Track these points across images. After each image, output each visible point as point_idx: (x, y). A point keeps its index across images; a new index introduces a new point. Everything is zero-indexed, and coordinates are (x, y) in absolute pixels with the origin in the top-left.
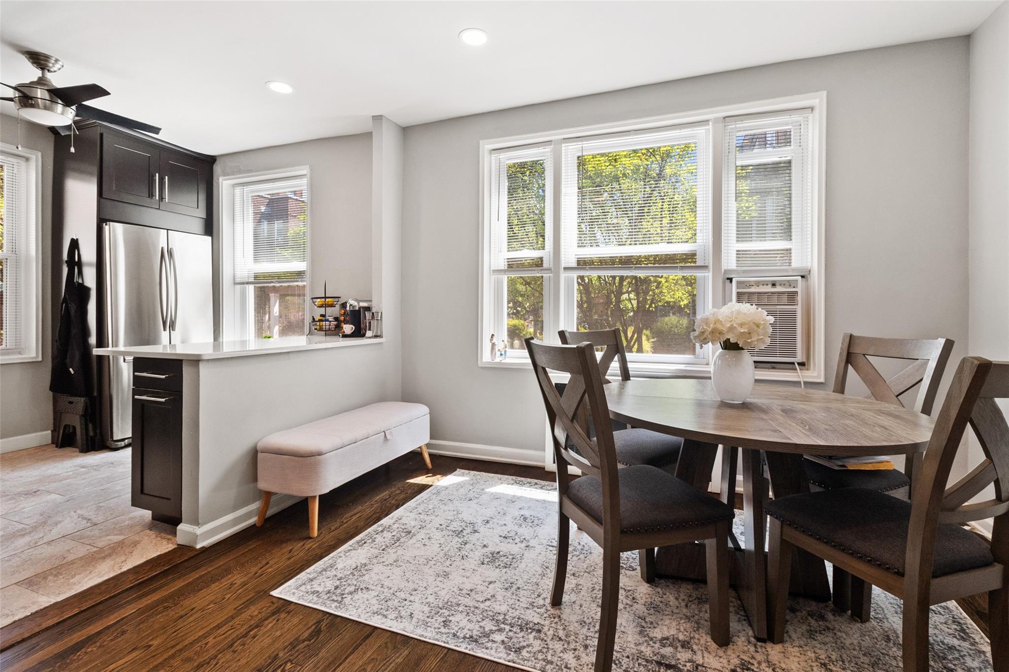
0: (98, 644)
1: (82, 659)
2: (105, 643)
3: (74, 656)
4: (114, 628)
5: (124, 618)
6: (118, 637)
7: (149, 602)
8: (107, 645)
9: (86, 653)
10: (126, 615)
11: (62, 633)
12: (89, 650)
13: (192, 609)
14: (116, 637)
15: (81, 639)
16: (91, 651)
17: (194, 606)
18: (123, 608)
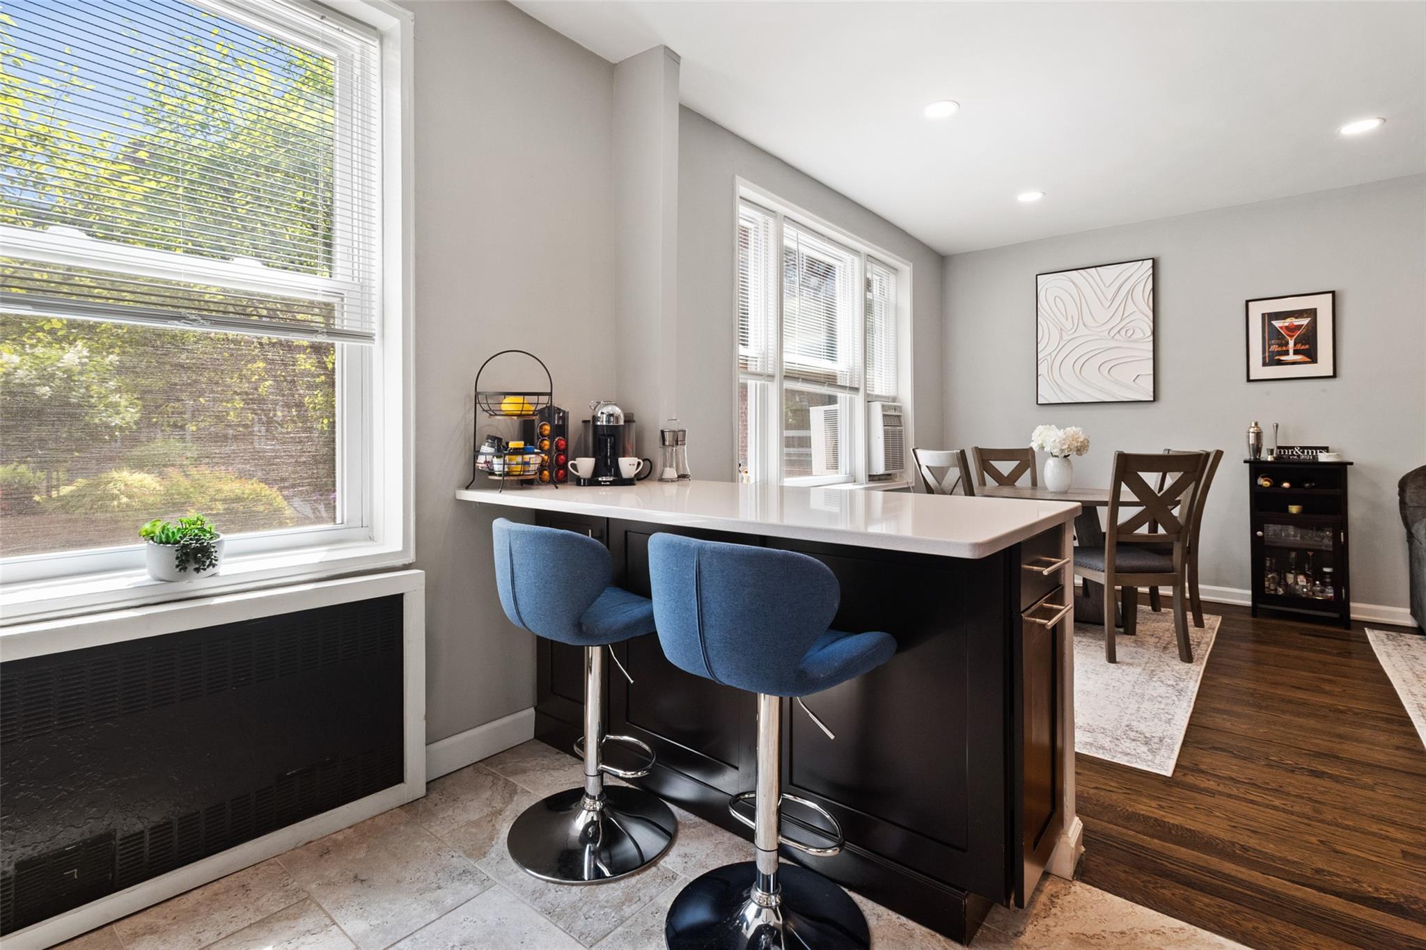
0: (1355, 886)
1: (1387, 889)
2: (1348, 880)
3: (1391, 898)
4: (1318, 884)
5: (1289, 881)
6: (1329, 872)
7: (1243, 870)
8: (1349, 877)
9: (1377, 890)
10: (1285, 882)
11: (1370, 934)
12: (1370, 889)
13: (1234, 827)
14: (1330, 873)
15: (1361, 906)
16: (1369, 886)
17: (1228, 828)
18: (1273, 891)
